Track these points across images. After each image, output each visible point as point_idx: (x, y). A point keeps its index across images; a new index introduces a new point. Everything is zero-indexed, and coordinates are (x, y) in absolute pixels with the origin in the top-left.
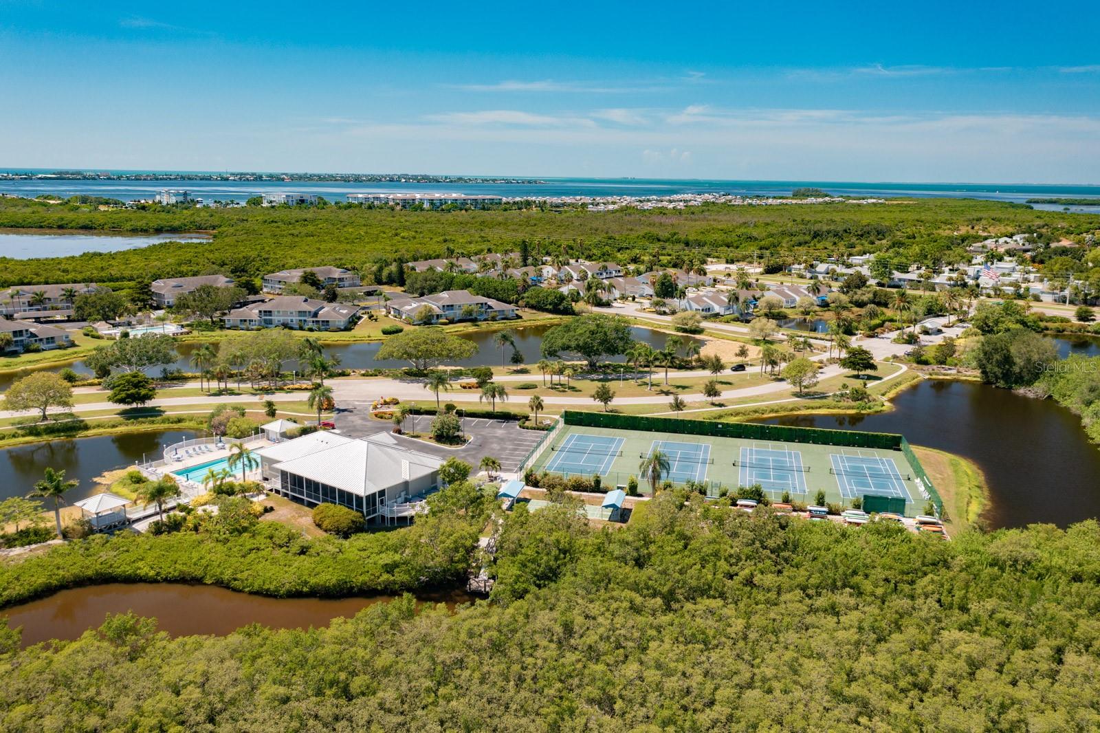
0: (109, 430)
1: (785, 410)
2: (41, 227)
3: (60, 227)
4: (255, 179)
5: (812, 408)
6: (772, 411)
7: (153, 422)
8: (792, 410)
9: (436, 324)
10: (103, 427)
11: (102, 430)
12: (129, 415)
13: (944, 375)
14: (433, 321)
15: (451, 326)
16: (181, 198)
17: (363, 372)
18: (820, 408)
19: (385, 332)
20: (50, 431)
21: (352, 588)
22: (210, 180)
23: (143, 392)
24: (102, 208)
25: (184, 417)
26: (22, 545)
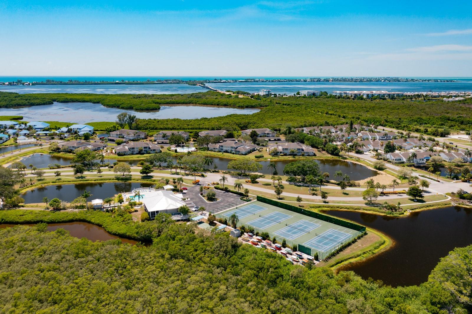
0: (136, 181)
1: (352, 209)
2: (212, 105)
3: (218, 105)
4: (317, 81)
5: (366, 210)
6: (346, 208)
7: (147, 180)
8: (356, 209)
9: (279, 155)
10: (135, 180)
11: (134, 181)
12: (143, 178)
13: (467, 205)
14: (278, 154)
15: (284, 156)
16: (267, 93)
17: (224, 172)
18: (370, 210)
19: (256, 157)
20: (122, 179)
21: (126, 236)
22: (299, 81)
23: (147, 171)
24: (241, 96)
25: (156, 180)
26: (78, 209)
